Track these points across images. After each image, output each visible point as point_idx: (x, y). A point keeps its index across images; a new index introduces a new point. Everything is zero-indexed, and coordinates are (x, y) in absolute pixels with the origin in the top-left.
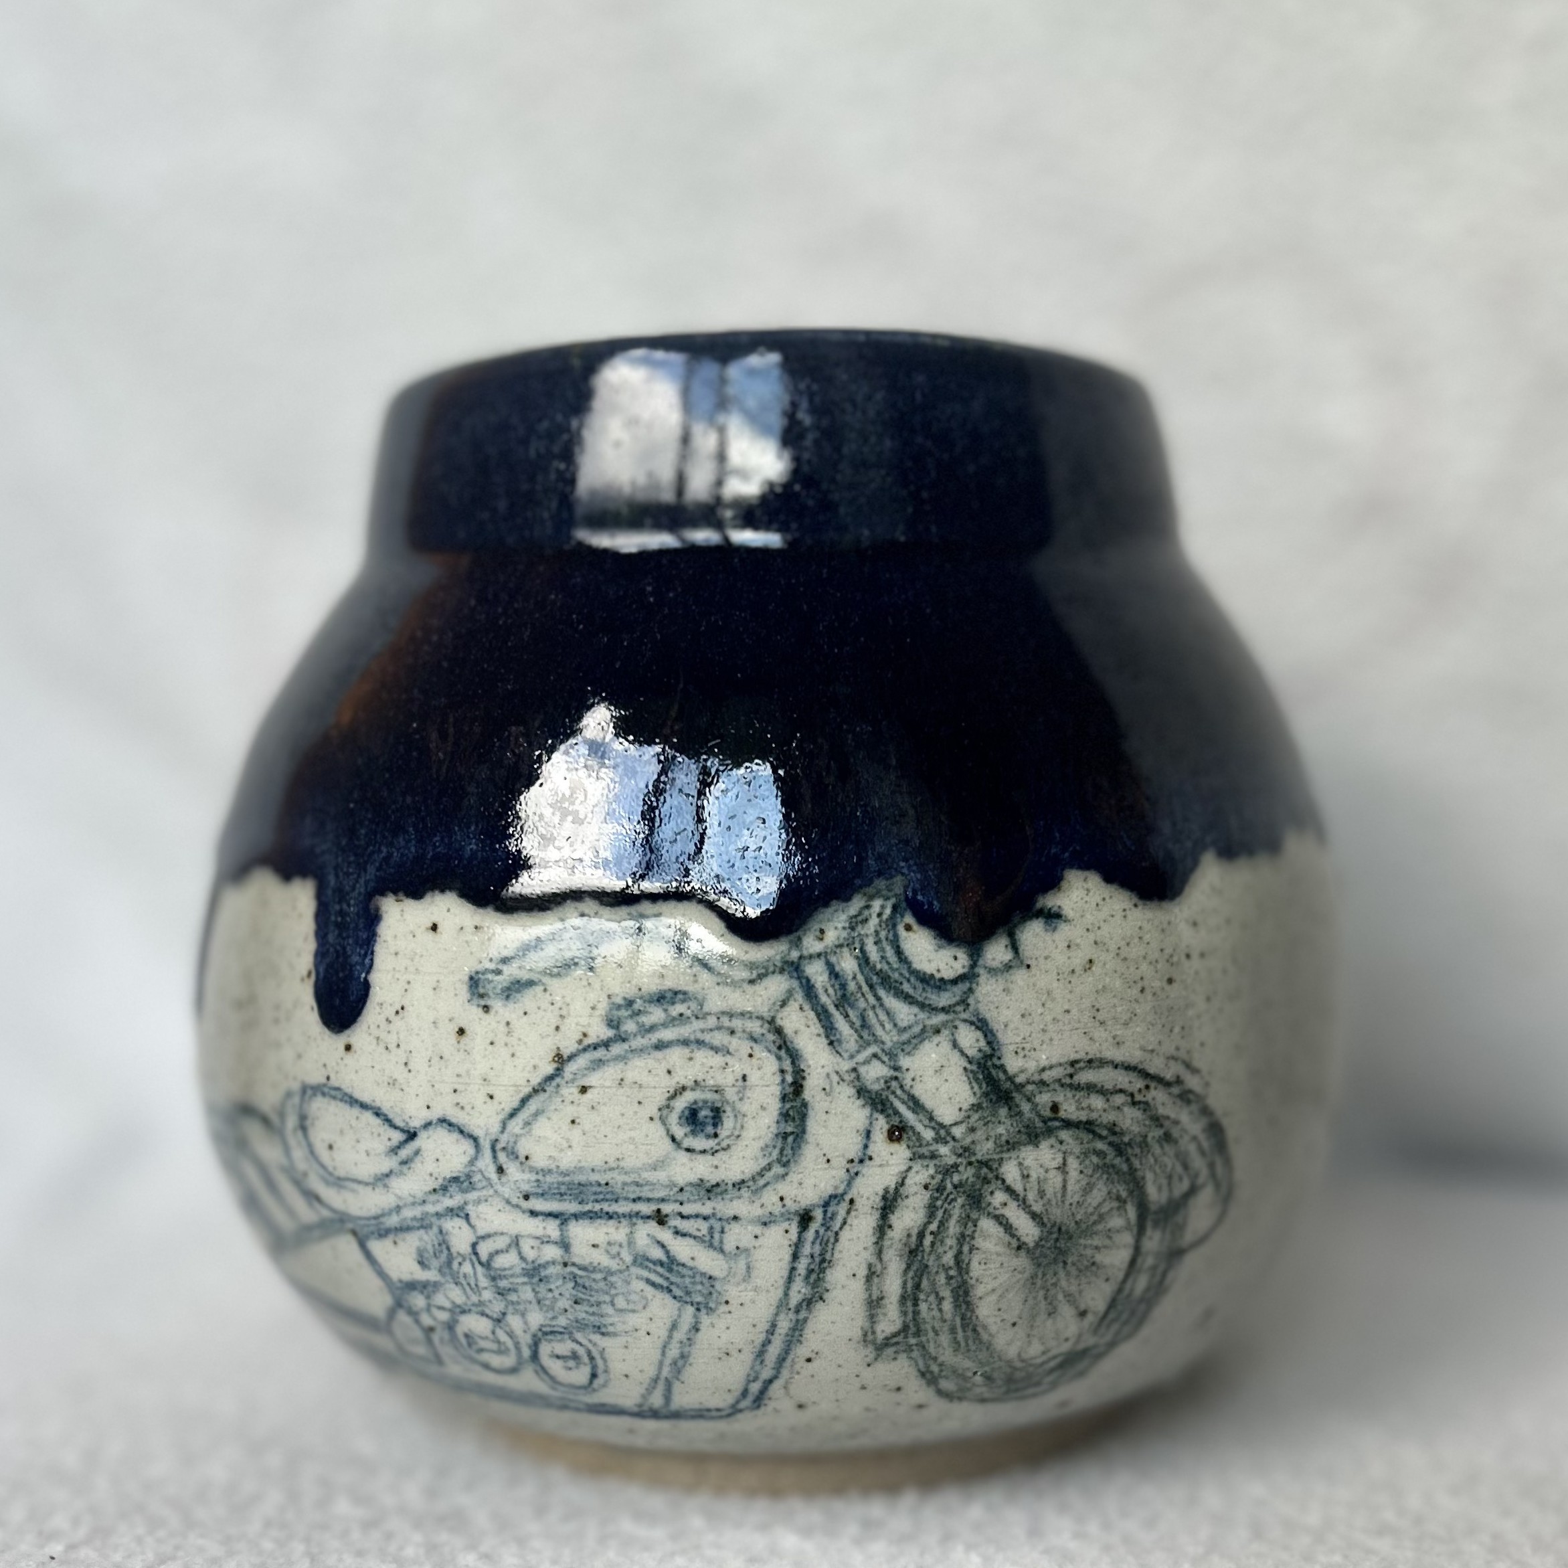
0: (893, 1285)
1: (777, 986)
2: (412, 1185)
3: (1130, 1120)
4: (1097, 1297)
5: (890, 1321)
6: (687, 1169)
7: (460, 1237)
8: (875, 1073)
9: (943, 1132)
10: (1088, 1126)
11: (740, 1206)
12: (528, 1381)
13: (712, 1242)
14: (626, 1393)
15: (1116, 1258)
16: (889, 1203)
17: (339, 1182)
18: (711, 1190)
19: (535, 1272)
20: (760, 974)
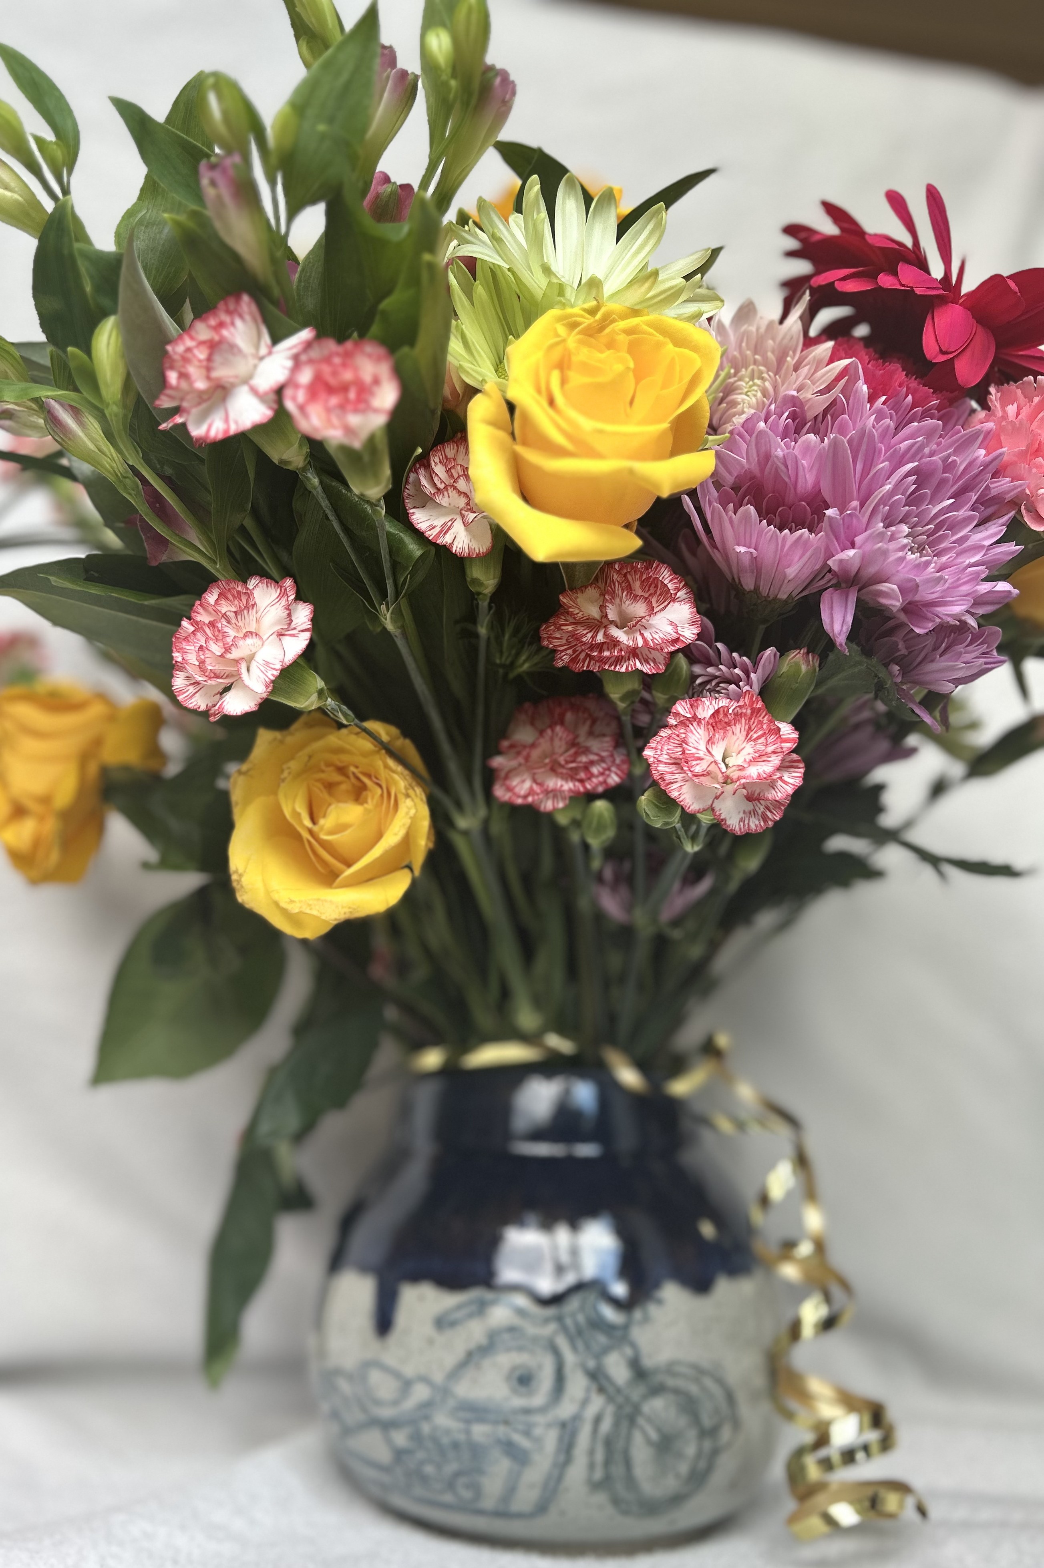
0: (600, 1456)
1: (551, 1328)
2: (410, 1404)
3: (694, 1389)
4: (684, 1468)
5: (598, 1475)
6: (518, 1402)
7: (426, 1428)
8: (591, 1364)
9: (619, 1391)
10: (677, 1391)
11: (539, 1419)
12: (448, 1498)
13: (527, 1433)
14: (488, 1503)
15: (691, 1450)
16: (598, 1420)
17: (378, 1402)
18: (527, 1411)
19: (456, 1445)
20: (546, 1321)
